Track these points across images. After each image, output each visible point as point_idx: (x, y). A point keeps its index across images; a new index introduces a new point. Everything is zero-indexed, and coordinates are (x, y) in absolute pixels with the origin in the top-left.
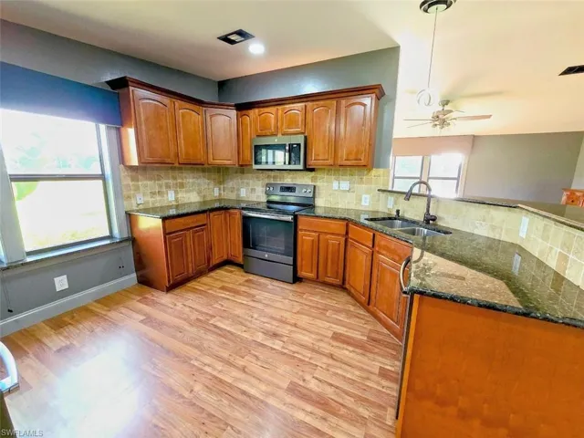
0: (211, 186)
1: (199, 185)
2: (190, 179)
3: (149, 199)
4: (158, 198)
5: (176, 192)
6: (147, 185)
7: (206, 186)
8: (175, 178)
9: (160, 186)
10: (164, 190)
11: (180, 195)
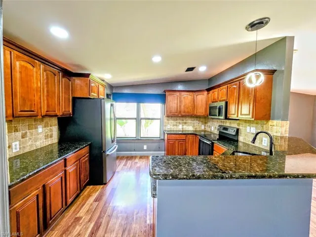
0: (200, 124)
1: (194, 123)
2: (189, 121)
3: (172, 127)
4: (175, 127)
5: (183, 126)
6: (172, 122)
7: (197, 124)
8: (183, 120)
9: (177, 123)
10: (178, 124)
11: (184, 127)
